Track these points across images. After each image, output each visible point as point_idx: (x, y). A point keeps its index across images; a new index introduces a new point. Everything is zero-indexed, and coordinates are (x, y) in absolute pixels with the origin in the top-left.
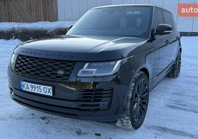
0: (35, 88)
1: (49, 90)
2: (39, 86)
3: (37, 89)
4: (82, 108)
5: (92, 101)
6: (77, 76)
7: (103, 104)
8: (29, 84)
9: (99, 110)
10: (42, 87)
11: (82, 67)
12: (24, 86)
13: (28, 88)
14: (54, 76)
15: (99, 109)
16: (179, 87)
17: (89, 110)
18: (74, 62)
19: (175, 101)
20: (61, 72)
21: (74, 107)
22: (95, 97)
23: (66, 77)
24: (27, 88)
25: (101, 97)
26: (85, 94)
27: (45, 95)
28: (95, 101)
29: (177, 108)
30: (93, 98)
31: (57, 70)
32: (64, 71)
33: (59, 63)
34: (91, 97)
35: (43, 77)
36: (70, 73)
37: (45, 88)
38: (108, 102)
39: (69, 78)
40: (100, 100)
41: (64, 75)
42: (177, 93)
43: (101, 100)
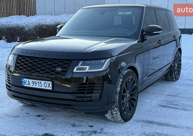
0: (36, 84)
1: (49, 85)
2: (40, 81)
3: (37, 84)
4: (78, 99)
5: (86, 93)
6: (73, 72)
7: (95, 95)
8: (31, 81)
9: (91, 101)
10: (43, 82)
11: (77, 65)
12: (25, 83)
13: (30, 84)
14: (53, 73)
15: (92, 99)
16: (176, 90)
17: (83, 101)
18: (71, 60)
19: (168, 102)
20: (59, 69)
21: (71, 98)
22: (88, 90)
23: (64, 73)
24: (28, 84)
25: (93, 89)
26: (80, 87)
27: (45, 89)
28: (88, 93)
29: (168, 107)
30: (87, 90)
31: (55, 67)
32: (62, 68)
33: (57, 61)
34: (85, 90)
35: (43, 74)
36: (67, 70)
37: (45, 83)
38: (99, 94)
39: (66, 74)
40: (92, 93)
41: (61, 71)
42: (172, 95)
43: (94, 93)
